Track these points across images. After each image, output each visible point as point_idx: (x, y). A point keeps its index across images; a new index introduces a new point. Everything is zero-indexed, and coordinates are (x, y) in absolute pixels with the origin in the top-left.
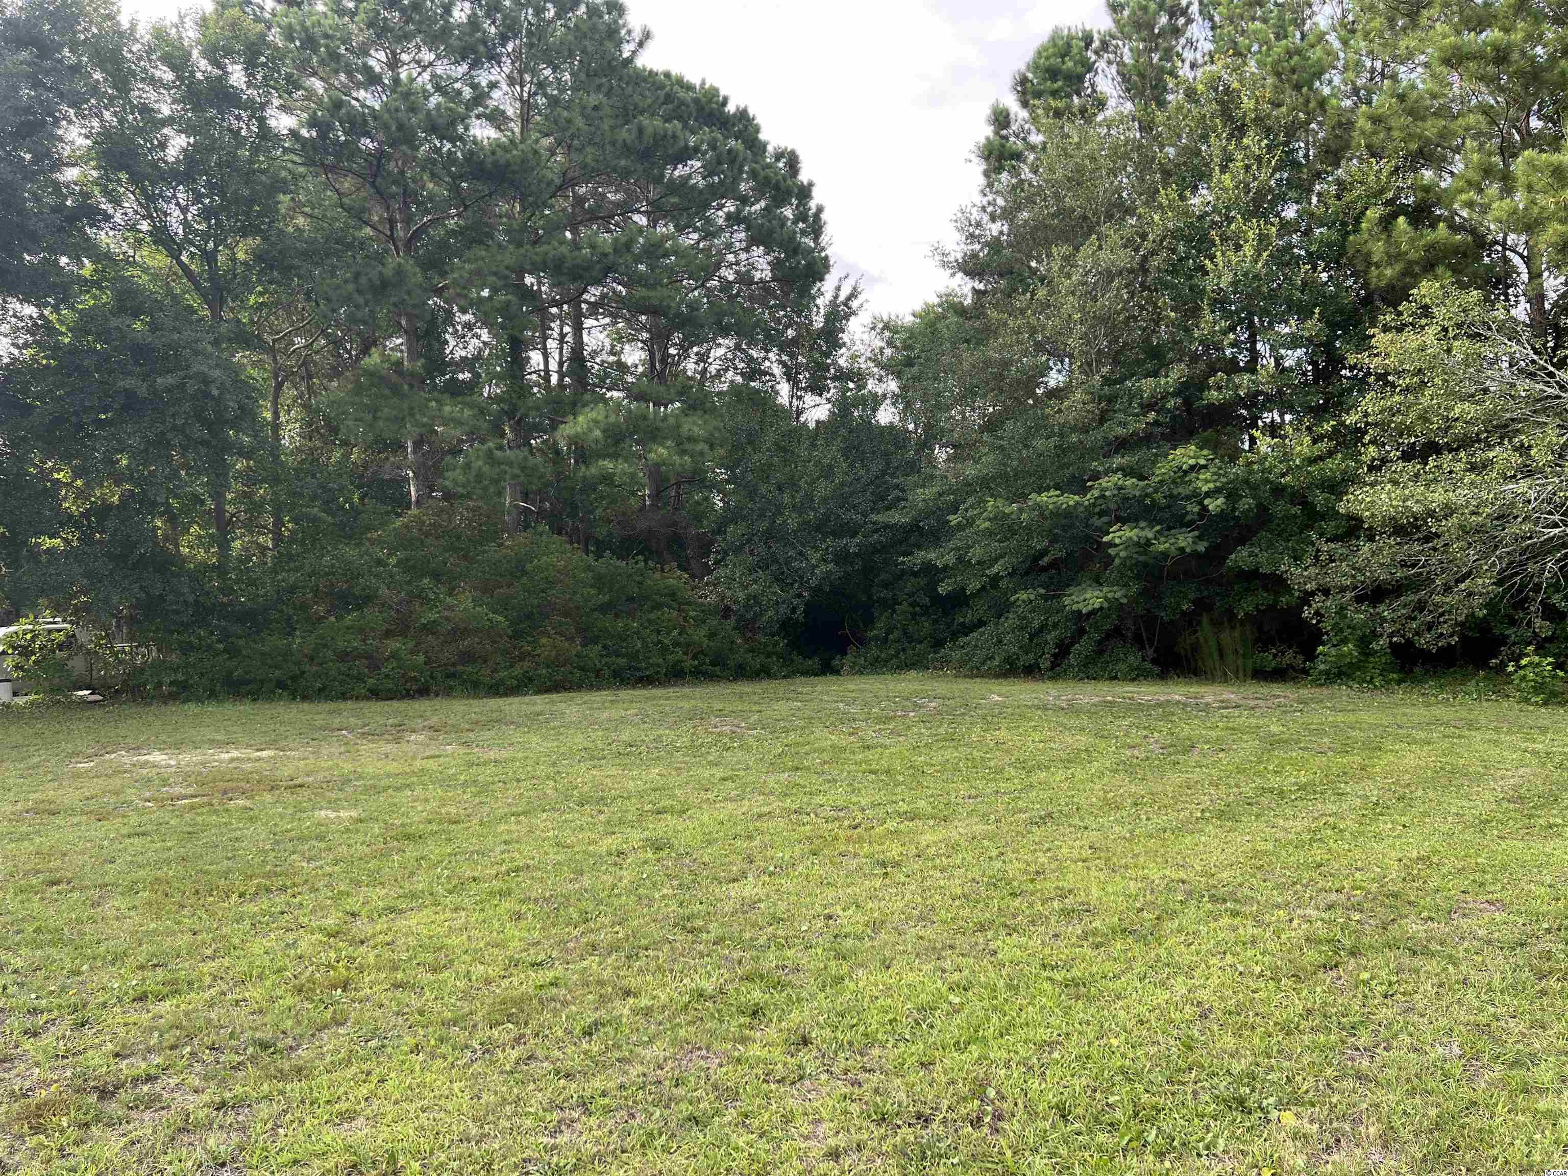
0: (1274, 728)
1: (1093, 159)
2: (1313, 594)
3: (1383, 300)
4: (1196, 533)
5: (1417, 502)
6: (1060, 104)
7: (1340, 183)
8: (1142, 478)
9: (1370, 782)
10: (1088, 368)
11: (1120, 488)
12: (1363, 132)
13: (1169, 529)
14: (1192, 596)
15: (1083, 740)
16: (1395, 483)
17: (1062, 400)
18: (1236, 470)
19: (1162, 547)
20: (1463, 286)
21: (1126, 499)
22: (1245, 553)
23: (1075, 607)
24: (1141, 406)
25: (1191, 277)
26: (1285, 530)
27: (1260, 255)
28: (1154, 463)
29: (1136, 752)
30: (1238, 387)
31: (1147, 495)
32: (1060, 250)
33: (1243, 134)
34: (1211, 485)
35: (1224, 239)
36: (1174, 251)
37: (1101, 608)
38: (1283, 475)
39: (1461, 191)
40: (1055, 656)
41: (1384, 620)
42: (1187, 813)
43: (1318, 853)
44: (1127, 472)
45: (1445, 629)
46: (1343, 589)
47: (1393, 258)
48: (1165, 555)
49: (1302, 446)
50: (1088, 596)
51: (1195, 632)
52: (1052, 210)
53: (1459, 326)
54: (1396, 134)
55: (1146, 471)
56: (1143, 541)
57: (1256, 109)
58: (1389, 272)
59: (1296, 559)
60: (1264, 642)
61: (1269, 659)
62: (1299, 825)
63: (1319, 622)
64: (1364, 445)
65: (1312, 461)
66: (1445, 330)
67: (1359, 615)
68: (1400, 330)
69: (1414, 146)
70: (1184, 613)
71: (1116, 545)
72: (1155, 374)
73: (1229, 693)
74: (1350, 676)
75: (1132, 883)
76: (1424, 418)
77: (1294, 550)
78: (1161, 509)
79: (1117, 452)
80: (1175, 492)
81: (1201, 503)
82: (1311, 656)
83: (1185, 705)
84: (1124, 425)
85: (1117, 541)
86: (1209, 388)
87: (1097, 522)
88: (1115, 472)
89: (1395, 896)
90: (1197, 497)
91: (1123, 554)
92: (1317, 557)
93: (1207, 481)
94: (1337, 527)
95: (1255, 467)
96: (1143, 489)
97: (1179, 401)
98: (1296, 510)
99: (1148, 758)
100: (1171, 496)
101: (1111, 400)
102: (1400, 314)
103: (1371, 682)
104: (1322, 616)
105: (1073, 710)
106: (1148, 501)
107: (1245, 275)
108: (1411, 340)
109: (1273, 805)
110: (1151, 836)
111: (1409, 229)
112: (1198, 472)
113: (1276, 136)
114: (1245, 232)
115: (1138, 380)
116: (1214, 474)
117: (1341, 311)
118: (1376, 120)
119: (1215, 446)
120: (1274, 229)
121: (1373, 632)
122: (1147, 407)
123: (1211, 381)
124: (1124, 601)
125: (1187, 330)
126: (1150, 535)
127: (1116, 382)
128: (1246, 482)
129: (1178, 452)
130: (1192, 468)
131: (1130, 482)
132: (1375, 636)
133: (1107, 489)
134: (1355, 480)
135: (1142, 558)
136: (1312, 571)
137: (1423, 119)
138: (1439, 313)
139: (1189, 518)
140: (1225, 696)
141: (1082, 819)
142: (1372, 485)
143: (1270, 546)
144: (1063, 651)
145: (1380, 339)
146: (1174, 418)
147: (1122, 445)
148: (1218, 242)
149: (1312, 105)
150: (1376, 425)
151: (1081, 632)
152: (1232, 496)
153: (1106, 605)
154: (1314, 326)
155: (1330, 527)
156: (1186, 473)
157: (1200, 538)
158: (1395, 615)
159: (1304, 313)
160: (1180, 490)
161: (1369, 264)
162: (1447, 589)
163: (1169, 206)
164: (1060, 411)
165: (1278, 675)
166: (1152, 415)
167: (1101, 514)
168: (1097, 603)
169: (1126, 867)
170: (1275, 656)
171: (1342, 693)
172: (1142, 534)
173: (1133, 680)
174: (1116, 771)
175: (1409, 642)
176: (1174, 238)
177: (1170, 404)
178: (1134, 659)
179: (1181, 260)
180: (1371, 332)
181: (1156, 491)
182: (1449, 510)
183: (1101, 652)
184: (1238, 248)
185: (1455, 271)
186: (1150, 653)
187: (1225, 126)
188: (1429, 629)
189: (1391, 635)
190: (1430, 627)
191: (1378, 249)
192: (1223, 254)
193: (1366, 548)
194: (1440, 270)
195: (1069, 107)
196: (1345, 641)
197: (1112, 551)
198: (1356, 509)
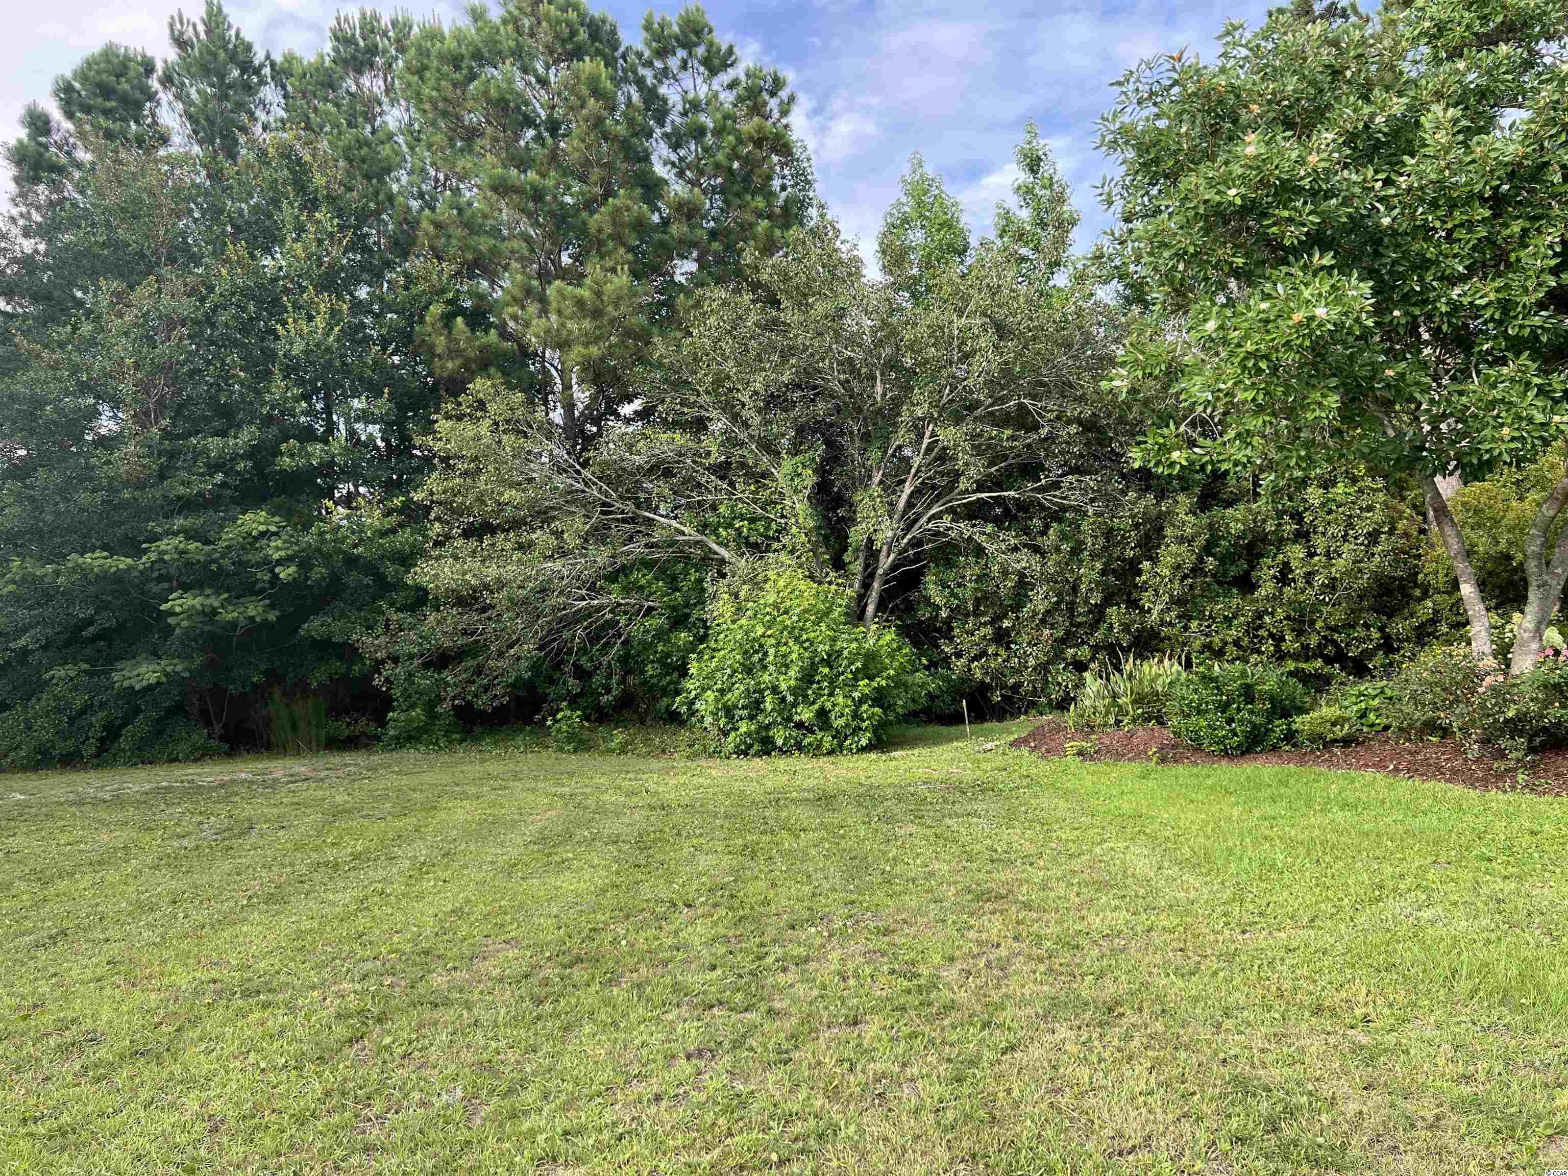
0: (339, 799)
1: (152, 194)
2: (383, 662)
3: (447, 390)
4: (267, 602)
5: (475, 576)
6: (116, 126)
7: (406, 274)
8: (207, 542)
9: (420, 843)
10: (142, 418)
11: (182, 552)
12: (427, 234)
13: (238, 597)
14: (263, 667)
15: (122, 836)
16: (456, 558)
17: (112, 449)
18: (309, 538)
19: (229, 617)
20: (511, 387)
21: (189, 564)
22: (317, 623)
23: (126, 684)
24: (208, 465)
25: (262, 340)
26: (357, 599)
27: (332, 329)
28: (222, 527)
29: (185, 843)
30: (309, 455)
31: (214, 561)
32: (110, 285)
33: (316, 208)
34: (283, 553)
35: (297, 307)
36: (244, 309)
37: (159, 683)
38: (356, 546)
39: (508, 305)
40: (102, 740)
41: (447, 684)
42: (232, 904)
43: (362, 922)
44: (190, 535)
45: (498, 691)
46: (411, 657)
47: (454, 353)
48: (233, 624)
49: (373, 519)
50: (142, 670)
51: (266, 704)
52: (101, 239)
53: (508, 422)
54: (454, 242)
55: (212, 535)
56: (207, 610)
57: (327, 188)
58: (450, 365)
59: (368, 628)
60: (337, 711)
61: (343, 728)
62: (348, 896)
63: (389, 689)
64: (430, 521)
65: (383, 534)
66: (496, 424)
67: (424, 682)
68: (460, 418)
69: (470, 256)
70: (255, 686)
71: (177, 614)
72: (223, 434)
73: (300, 766)
74: (418, 740)
75: (153, 996)
76: (480, 500)
77: (367, 620)
78: (228, 575)
79: (179, 513)
80: (244, 558)
81: (272, 571)
82: (382, 723)
83: (252, 782)
84: (187, 484)
85: (178, 609)
86: (282, 454)
87: (155, 588)
88: (176, 534)
89: (426, 953)
90: (268, 564)
91: (184, 624)
92: (387, 626)
93: (278, 549)
94: (407, 598)
95: (328, 536)
96: (209, 554)
97: (250, 464)
98: (368, 580)
99: (197, 848)
100: (240, 563)
101: (172, 455)
102: (459, 404)
103: (436, 744)
104: (392, 683)
105: (119, 801)
106: (214, 567)
107: (318, 345)
108: (468, 429)
109: (325, 880)
110: (186, 936)
111: (466, 329)
112: (269, 539)
113: (349, 218)
114: (318, 304)
115: (205, 438)
116: (285, 542)
117: (409, 395)
118: (438, 225)
119: (288, 514)
120: (345, 306)
121: (438, 696)
122: (214, 467)
123: (283, 447)
124: (187, 675)
125: (258, 392)
126: (216, 604)
127: (179, 437)
128: (319, 550)
129: (247, 517)
130: (263, 534)
131: (193, 546)
132: (440, 700)
133: (165, 552)
134: (423, 554)
135: (207, 628)
136: (383, 640)
137: (478, 233)
138: (491, 407)
139: (259, 586)
140: (296, 770)
141: (104, 930)
142: (437, 559)
143: (343, 615)
144: (112, 732)
145: (443, 425)
146: (243, 480)
147: (186, 505)
148: (290, 309)
149: (381, 197)
150: (440, 504)
151: (137, 711)
152: (305, 565)
153: (164, 679)
154: (382, 406)
155: (399, 597)
156: (256, 539)
157: (272, 606)
158: (456, 680)
159: (375, 391)
160: (250, 557)
161: (434, 355)
162: (501, 654)
163: (238, 262)
164: (108, 462)
165: (351, 743)
166: (219, 477)
167: (161, 579)
168: (153, 678)
169: (149, 977)
170: (348, 724)
171: (410, 756)
172: (208, 602)
173: (196, 760)
174: (157, 867)
175: (469, 704)
176: (244, 296)
177: (240, 466)
178: (199, 737)
179: (251, 319)
180: (434, 417)
181: (223, 556)
182: (501, 584)
183: (160, 733)
184: (310, 318)
185: (505, 373)
186: (218, 729)
187: (296, 196)
188: (486, 691)
189: (454, 698)
190: (486, 689)
191: (440, 343)
192: (295, 321)
193: (432, 618)
194: (492, 370)
195: (124, 133)
196: (413, 706)
197: (171, 620)
198: (423, 581)
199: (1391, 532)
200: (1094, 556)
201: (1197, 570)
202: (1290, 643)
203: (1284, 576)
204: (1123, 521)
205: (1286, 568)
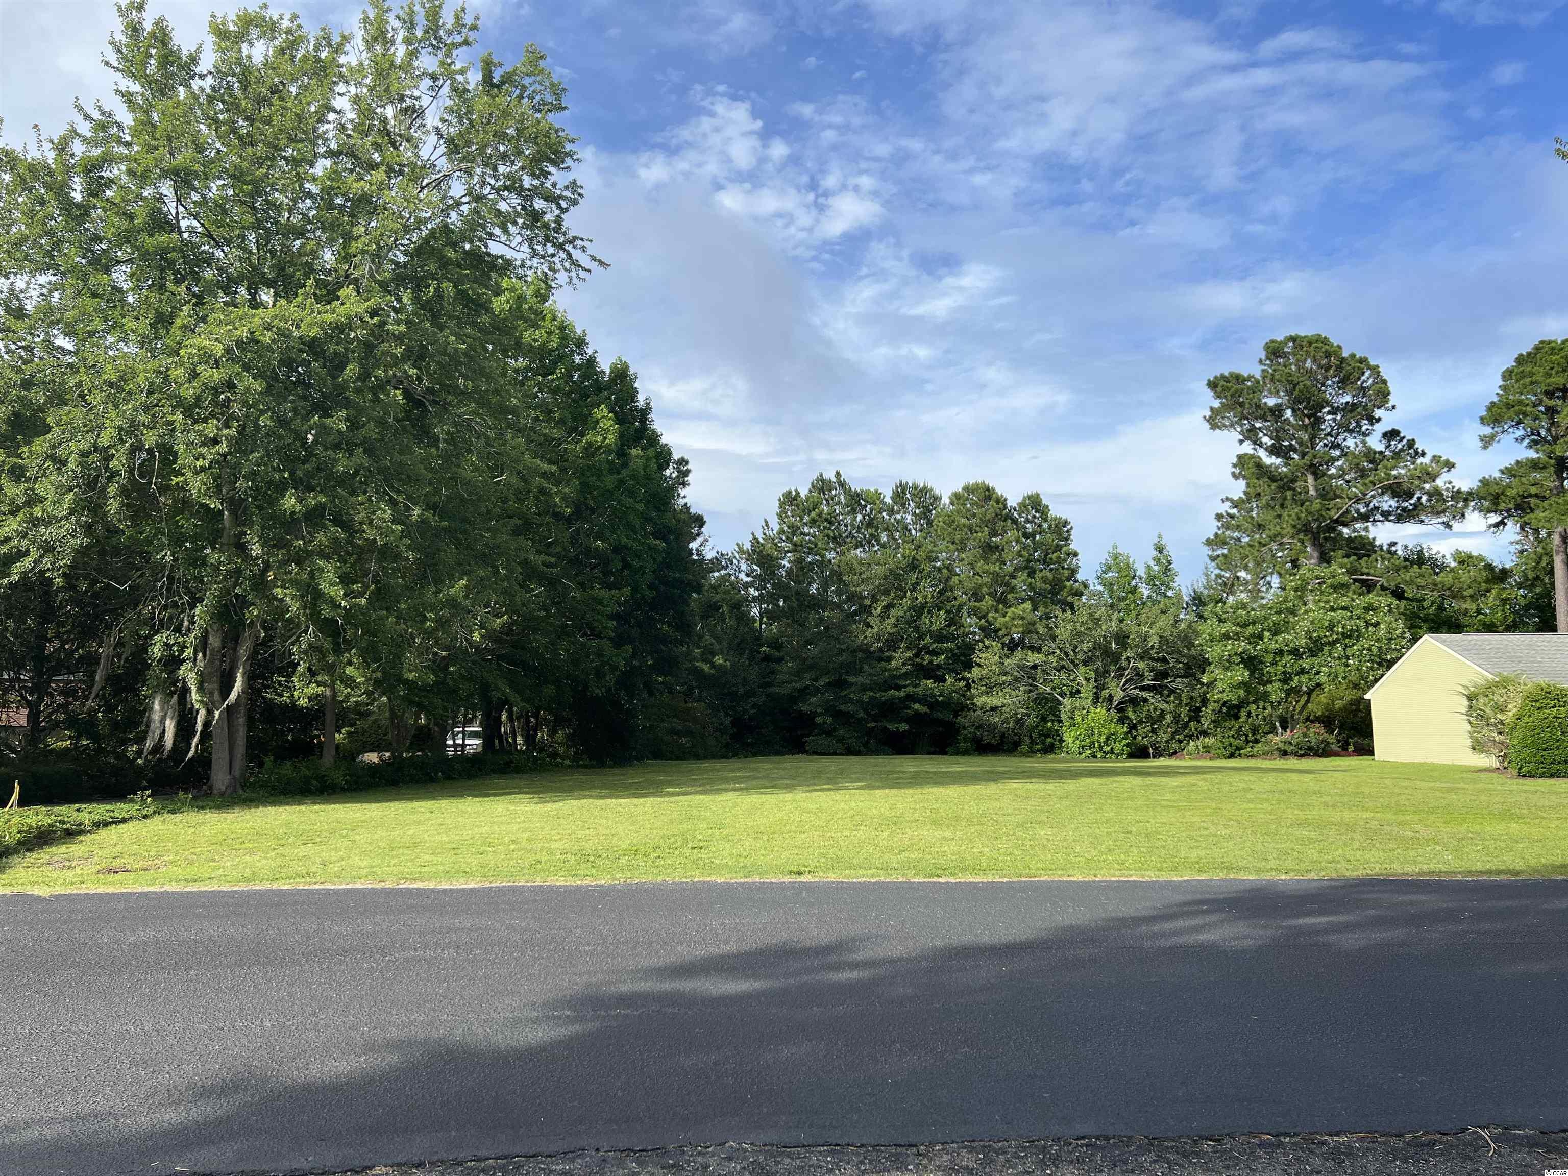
199: (1286, 701)
200: (1186, 705)
201: (1220, 711)
202: (1250, 737)
203: (1249, 715)
204: (1195, 694)
205: (1249, 713)
